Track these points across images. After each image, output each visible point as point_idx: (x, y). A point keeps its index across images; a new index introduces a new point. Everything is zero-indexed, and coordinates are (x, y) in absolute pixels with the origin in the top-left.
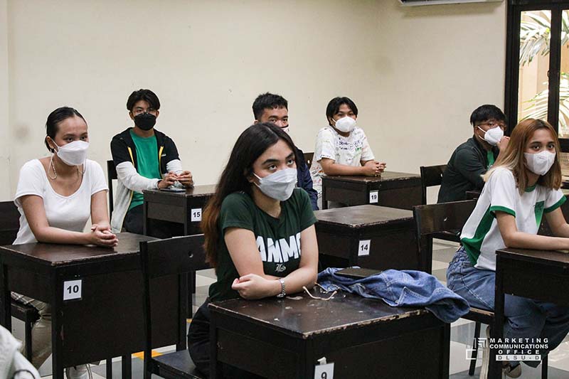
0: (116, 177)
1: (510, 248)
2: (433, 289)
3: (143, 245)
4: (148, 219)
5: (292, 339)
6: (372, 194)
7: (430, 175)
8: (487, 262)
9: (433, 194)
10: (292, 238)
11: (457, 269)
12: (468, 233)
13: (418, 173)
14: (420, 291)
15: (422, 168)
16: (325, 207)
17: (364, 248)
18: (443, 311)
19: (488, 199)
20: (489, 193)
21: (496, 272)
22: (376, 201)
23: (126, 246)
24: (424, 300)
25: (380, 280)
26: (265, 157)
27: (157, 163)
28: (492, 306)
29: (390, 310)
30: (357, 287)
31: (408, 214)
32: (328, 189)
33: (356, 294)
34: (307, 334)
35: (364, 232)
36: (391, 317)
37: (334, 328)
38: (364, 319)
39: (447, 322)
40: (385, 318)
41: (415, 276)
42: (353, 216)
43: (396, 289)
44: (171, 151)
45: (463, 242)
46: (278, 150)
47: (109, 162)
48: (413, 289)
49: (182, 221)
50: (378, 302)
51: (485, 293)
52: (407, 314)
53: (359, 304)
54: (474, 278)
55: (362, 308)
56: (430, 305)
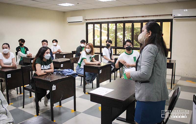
0: (17, 55)
1: (86, 64)
2: (72, 72)
3: (21, 67)
4: (23, 63)
5: (48, 82)
6: (64, 56)
7: (74, 52)
8: (82, 67)
9: (74, 56)
10: (48, 65)
11: (77, 69)
12: (79, 62)
13: (72, 52)
14: (70, 72)
15: (72, 51)
16: (56, 59)
17: (62, 65)
18: (74, 76)
19: (82, 57)
20: (82, 55)
21: (84, 68)
22: (65, 57)
23: (19, 67)
24: (71, 74)
25: (63, 71)
26: (46, 52)
27: (25, 52)
28: (83, 74)
29: (65, 76)
30: (60, 72)
31: (69, 59)
32: (56, 55)
33: (59, 74)
34: (51, 81)
35: (62, 63)
36: (65, 77)
37: (55, 80)
38: (60, 78)
39: (75, 77)
40: (64, 77)
41: (69, 70)
42: (60, 60)
43: (66, 72)
44: (27, 49)
45: (78, 64)
46: (48, 51)
47: (16, 52)
48: (69, 72)
49: (30, 63)
50: (63, 75)
51: (82, 72)
52: (68, 76)
53: (60, 75)
54: (80, 70)
55: (60, 76)
56: (72, 75)
